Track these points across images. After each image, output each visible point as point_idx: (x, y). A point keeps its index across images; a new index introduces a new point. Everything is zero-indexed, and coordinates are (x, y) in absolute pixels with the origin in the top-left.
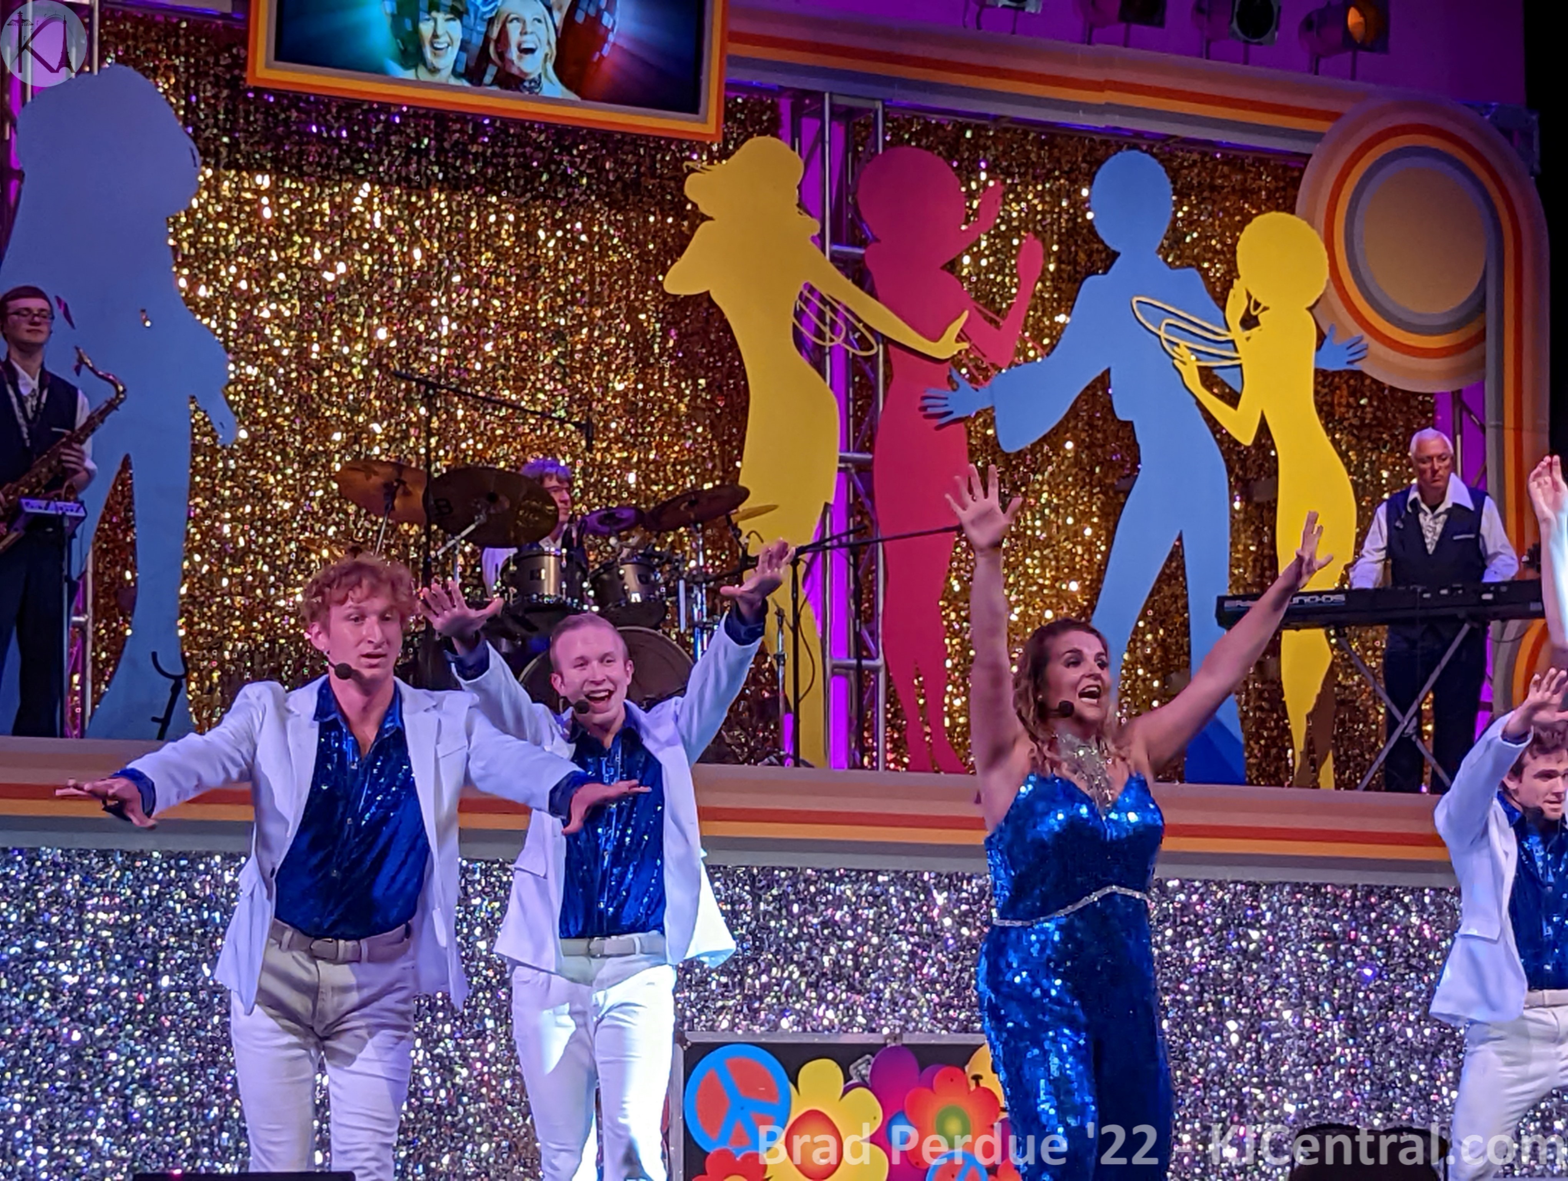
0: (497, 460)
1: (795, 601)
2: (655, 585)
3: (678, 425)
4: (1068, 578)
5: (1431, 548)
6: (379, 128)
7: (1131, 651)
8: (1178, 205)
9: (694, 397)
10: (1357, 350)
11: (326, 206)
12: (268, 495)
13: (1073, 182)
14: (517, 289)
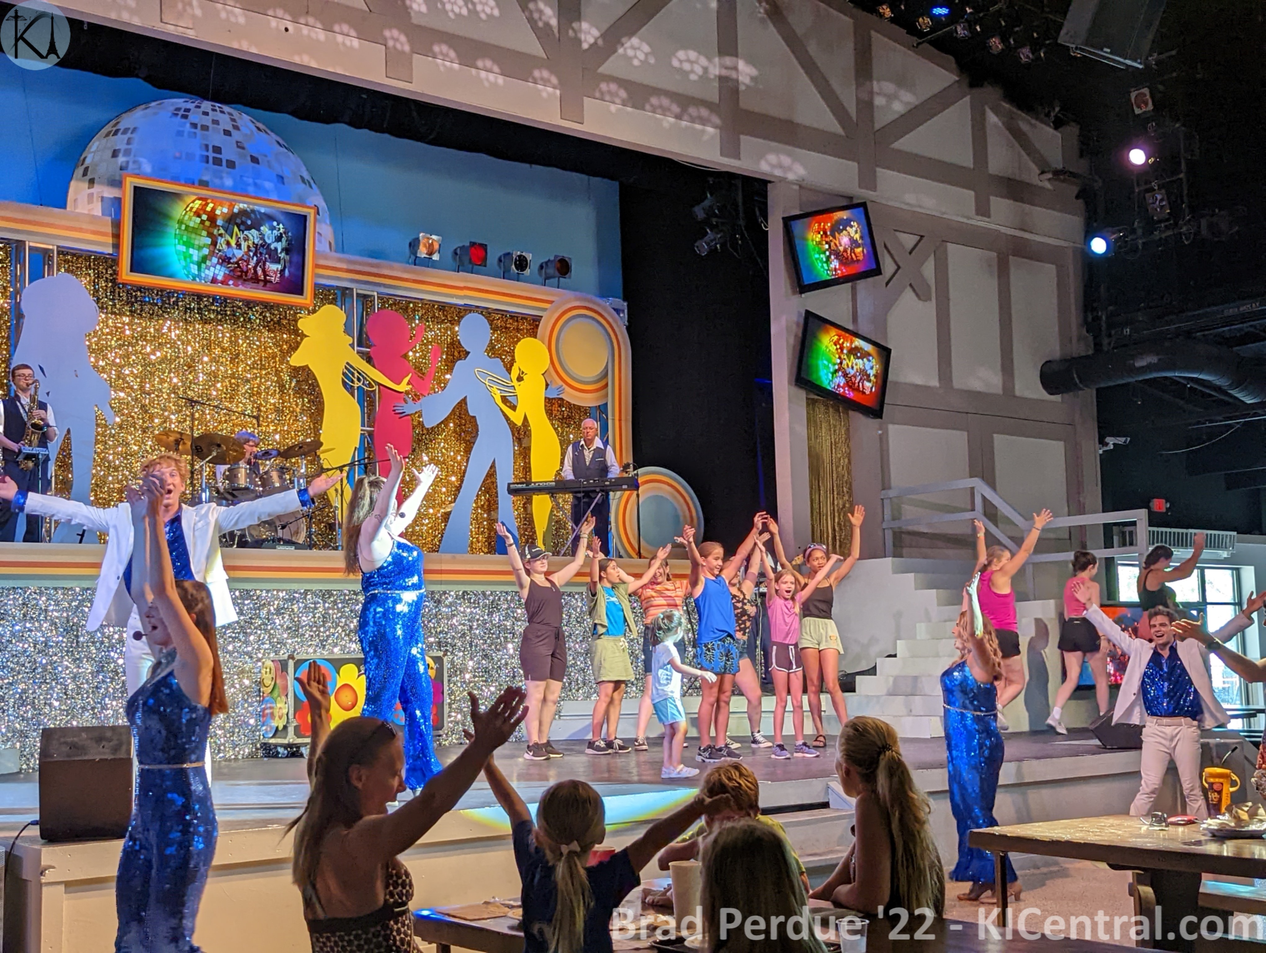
0: (222, 430)
1: (342, 485)
2: (285, 480)
3: (296, 416)
4: (451, 476)
5: (588, 463)
6: (174, 299)
7: (476, 502)
8: (493, 334)
9: (303, 405)
10: (560, 389)
11: (152, 330)
12: (128, 444)
13: (453, 324)
14: (231, 362)
